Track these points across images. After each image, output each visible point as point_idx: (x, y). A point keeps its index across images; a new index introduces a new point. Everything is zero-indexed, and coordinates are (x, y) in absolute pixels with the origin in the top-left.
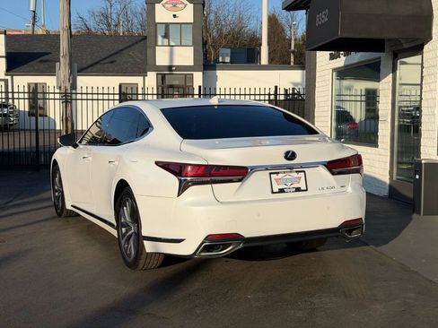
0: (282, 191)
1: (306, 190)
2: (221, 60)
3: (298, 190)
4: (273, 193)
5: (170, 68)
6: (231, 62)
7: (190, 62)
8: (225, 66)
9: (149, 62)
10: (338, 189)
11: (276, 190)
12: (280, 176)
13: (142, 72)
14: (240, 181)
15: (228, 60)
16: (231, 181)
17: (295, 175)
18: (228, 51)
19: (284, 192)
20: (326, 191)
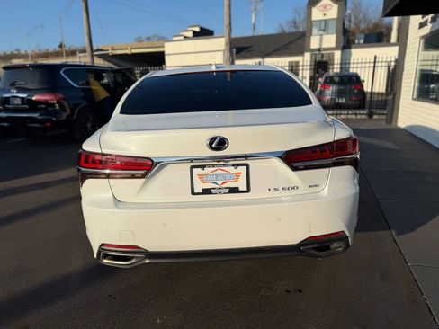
0: (207, 192)
1: (248, 191)
2: (357, 42)
3: (234, 190)
4: (193, 193)
5: (319, 50)
6: (365, 42)
7: (333, 44)
8: (360, 46)
9: (307, 46)
10: (303, 189)
11: (198, 189)
12: (207, 170)
13: (301, 53)
14: (143, 176)
15: (362, 41)
16: (133, 177)
17: (232, 169)
18: (363, 36)
19: (211, 193)
20: (281, 193)
